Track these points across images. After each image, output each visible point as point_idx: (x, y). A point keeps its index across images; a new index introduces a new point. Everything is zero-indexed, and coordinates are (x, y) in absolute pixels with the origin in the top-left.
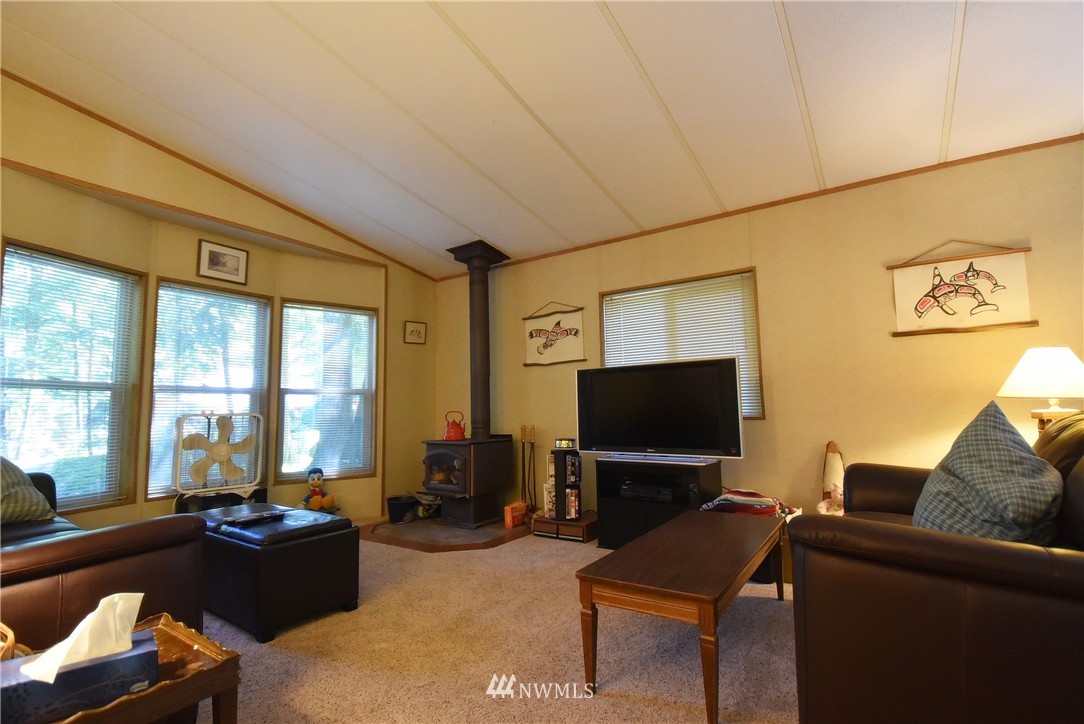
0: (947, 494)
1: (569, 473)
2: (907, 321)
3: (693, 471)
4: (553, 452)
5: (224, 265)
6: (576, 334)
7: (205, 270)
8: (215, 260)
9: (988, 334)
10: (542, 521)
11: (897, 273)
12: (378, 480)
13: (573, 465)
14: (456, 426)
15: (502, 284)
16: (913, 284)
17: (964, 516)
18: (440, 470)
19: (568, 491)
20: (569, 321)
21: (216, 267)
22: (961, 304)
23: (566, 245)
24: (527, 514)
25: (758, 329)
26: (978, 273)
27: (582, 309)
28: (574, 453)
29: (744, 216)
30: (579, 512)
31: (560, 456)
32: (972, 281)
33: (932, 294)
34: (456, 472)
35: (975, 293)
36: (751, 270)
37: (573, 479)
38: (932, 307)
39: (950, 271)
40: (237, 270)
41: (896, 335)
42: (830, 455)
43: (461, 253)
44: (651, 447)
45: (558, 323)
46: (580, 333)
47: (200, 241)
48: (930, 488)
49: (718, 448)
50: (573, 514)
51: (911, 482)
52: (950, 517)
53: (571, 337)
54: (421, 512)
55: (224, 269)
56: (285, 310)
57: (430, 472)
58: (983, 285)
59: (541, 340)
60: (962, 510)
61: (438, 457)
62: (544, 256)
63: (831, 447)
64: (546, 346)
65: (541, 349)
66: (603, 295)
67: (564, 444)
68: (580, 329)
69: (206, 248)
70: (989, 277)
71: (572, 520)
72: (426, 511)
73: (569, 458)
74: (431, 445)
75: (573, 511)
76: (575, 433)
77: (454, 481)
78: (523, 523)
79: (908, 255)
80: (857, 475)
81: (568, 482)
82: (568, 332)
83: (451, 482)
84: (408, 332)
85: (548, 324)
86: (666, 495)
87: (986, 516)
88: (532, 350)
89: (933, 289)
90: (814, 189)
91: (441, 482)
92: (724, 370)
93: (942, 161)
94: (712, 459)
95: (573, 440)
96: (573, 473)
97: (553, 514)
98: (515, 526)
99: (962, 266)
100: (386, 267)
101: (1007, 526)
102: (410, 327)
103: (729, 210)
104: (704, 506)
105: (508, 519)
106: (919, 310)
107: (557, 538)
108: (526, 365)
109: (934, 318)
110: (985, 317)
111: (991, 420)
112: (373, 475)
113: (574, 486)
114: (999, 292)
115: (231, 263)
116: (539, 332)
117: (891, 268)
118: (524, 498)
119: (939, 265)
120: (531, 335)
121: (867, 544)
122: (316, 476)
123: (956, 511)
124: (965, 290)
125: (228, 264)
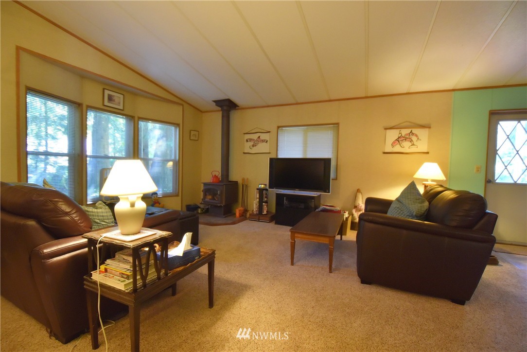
0: (398, 208)
1: (264, 197)
2: (389, 149)
3: (313, 198)
4: (257, 189)
5: (114, 101)
6: (267, 142)
7: (106, 103)
8: (110, 98)
9: (413, 155)
10: (252, 215)
11: (388, 131)
12: (179, 198)
13: (266, 194)
14: (216, 177)
15: (236, 117)
16: (393, 135)
17: (402, 214)
18: (210, 195)
19: (264, 204)
20: (264, 136)
21: (112, 102)
22: (406, 144)
23: (264, 104)
24: (244, 212)
25: (338, 146)
26: (413, 134)
27: (269, 132)
28: (267, 190)
29: (337, 102)
30: (267, 212)
31: (261, 191)
32: (411, 136)
33: (397, 140)
34: (217, 195)
35: (411, 141)
36: (338, 124)
37: (266, 199)
38: (397, 144)
39: (405, 132)
40: (119, 103)
41: (384, 153)
42: (358, 193)
43: (218, 103)
44: (297, 189)
45: (259, 137)
46: (268, 142)
47: (104, 89)
48: (393, 206)
49: (322, 190)
50: (265, 213)
51: (387, 204)
52: (398, 214)
53: (264, 143)
54: (199, 211)
55: (114, 103)
56: (140, 122)
57: (205, 195)
58: (414, 138)
59: (251, 143)
60: (402, 212)
61: (209, 189)
62: (254, 108)
63: (358, 191)
64: (253, 146)
65: (251, 147)
66: (279, 127)
67: (263, 186)
68: (269, 140)
69: (107, 92)
70: (416, 136)
71: (265, 214)
72: (202, 210)
73: (264, 192)
74: (205, 184)
75: (265, 211)
76: (267, 181)
77: (217, 199)
78: (243, 216)
79: (393, 124)
80: (370, 201)
81: (264, 201)
82: (263, 141)
83: (215, 200)
84: (192, 134)
85: (255, 137)
86: (302, 206)
87: (408, 214)
88: (247, 147)
89: (398, 138)
90: (363, 95)
91: (210, 199)
92: (327, 162)
93: (408, 92)
94: (319, 193)
95: (266, 185)
96: (266, 197)
97: (258, 212)
98: (240, 216)
99: (408, 131)
100: (183, 105)
101: (413, 217)
102: (192, 133)
103: (332, 99)
104: (317, 210)
105: (237, 214)
106: (393, 145)
107: (259, 221)
108: (244, 153)
109: (397, 148)
110: (413, 149)
111: (412, 187)
112: (177, 196)
113: (266, 202)
114: (419, 142)
115: (117, 100)
116: (251, 140)
117: (386, 129)
118: (242, 206)
119: (402, 130)
120: (247, 141)
121: (381, 220)
122: (155, 195)
123: (400, 212)
124: (408, 139)
125: (116, 101)
